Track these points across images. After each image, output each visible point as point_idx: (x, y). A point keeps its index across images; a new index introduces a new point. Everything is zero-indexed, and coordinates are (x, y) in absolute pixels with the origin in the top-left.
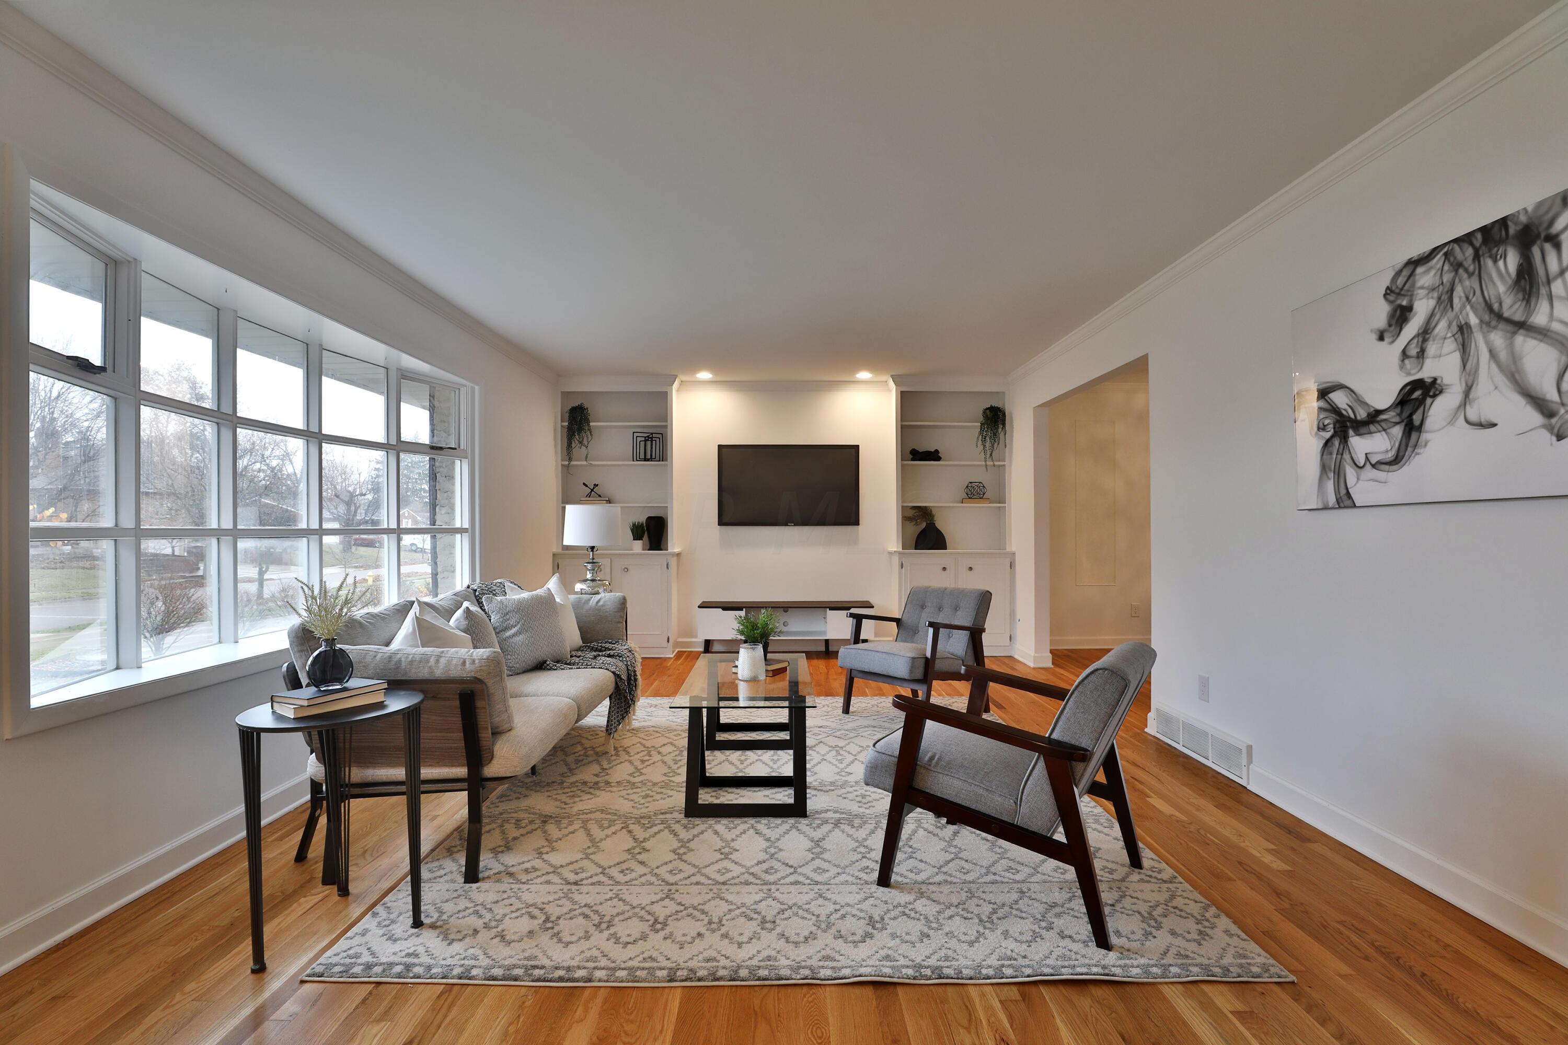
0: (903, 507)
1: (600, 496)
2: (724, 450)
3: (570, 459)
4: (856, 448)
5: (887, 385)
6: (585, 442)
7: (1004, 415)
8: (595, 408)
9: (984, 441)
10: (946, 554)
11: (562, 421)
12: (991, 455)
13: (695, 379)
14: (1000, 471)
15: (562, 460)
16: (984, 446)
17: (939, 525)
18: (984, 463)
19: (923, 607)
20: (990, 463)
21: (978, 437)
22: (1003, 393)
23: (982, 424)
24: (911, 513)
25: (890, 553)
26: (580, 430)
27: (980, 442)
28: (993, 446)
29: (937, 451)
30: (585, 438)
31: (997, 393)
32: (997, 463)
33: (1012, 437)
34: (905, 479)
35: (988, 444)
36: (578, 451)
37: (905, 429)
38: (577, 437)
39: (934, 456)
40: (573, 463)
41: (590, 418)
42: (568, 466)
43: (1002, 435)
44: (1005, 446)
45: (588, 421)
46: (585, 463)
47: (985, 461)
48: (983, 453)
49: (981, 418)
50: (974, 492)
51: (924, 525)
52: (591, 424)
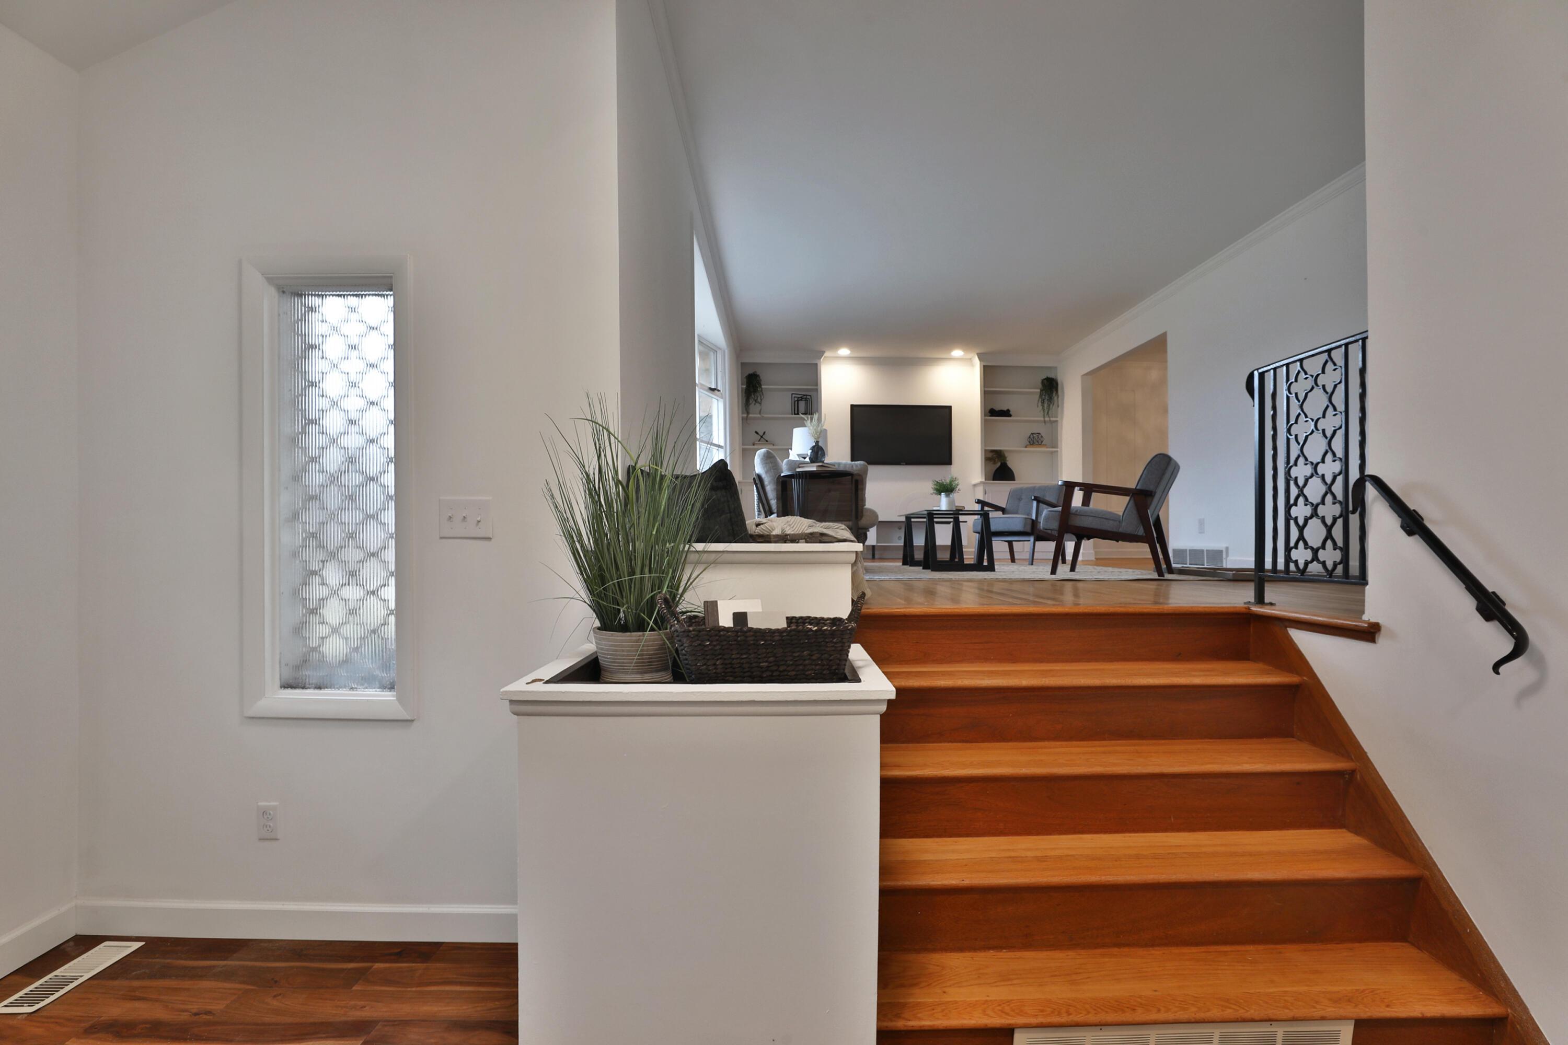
0: (986, 451)
1: (767, 441)
2: (855, 408)
3: (748, 413)
4: (950, 408)
5: (972, 361)
6: (759, 400)
7: (1057, 384)
8: (765, 377)
9: (1043, 402)
10: (1013, 483)
11: (742, 384)
12: (1048, 413)
13: (837, 355)
14: (1054, 425)
15: (743, 413)
16: (1043, 406)
17: (1010, 464)
18: (1042, 419)
19: (1020, 499)
20: (1047, 419)
21: (1039, 400)
22: (1056, 367)
23: (1041, 391)
24: (990, 455)
25: (975, 485)
26: (755, 391)
27: (1040, 404)
28: (1049, 406)
29: (1008, 411)
30: (759, 397)
31: (1050, 368)
32: (1052, 419)
33: (1063, 400)
34: (987, 431)
35: (1046, 405)
36: (753, 407)
37: (987, 394)
38: (753, 396)
39: (1006, 413)
40: (750, 415)
41: (762, 383)
42: (747, 418)
43: (1056, 398)
44: (1058, 406)
45: (760, 385)
46: (759, 416)
47: (1044, 417)
48: (1042, 411)
49: (1040, 386)
50: (1034, 440)
51: (999, 464)
52: (763, 387)
